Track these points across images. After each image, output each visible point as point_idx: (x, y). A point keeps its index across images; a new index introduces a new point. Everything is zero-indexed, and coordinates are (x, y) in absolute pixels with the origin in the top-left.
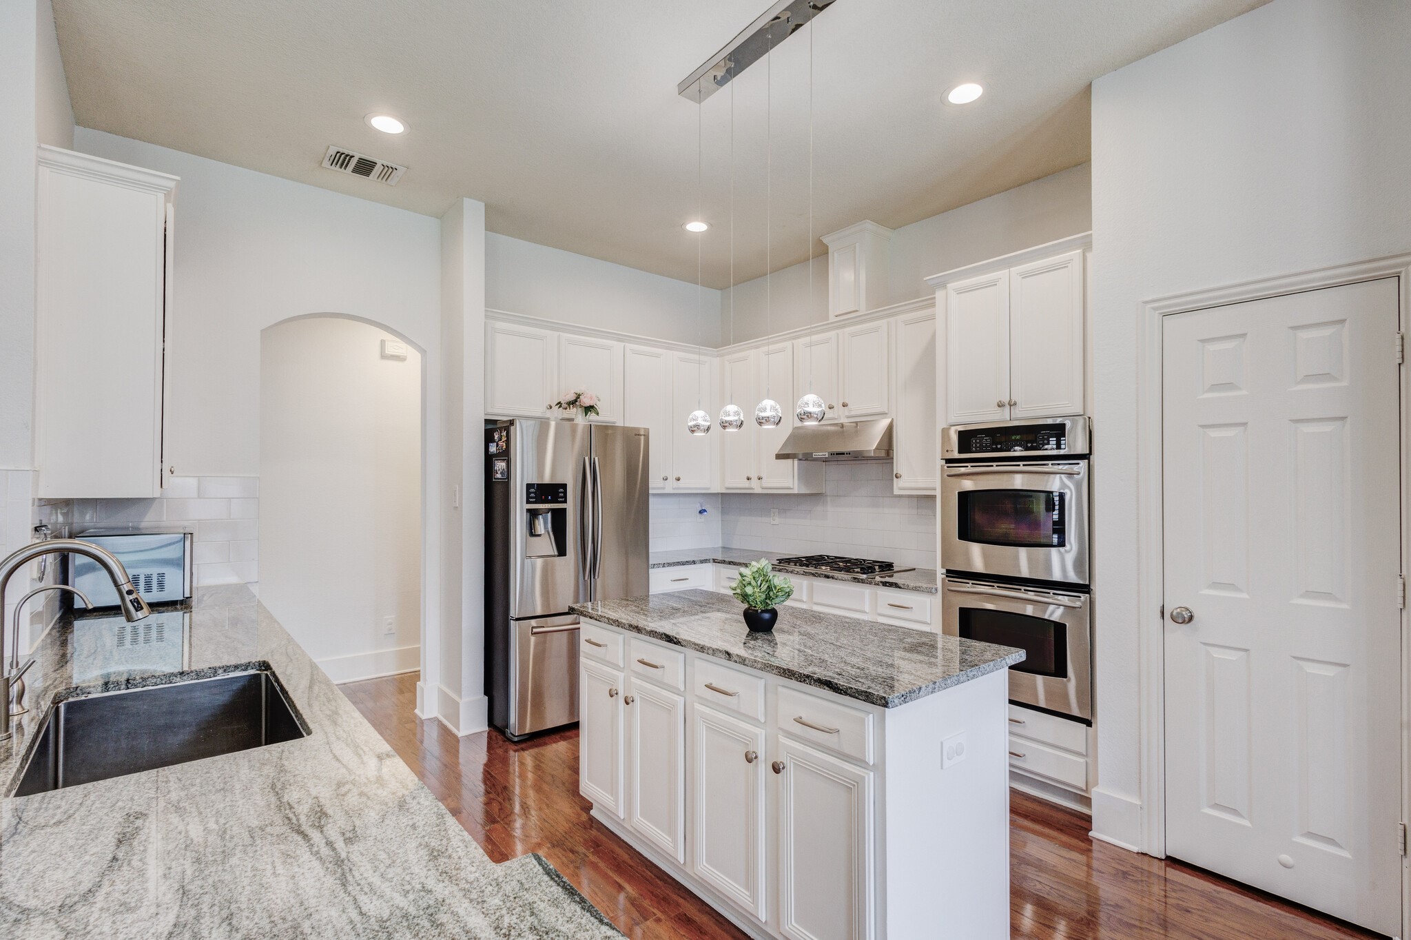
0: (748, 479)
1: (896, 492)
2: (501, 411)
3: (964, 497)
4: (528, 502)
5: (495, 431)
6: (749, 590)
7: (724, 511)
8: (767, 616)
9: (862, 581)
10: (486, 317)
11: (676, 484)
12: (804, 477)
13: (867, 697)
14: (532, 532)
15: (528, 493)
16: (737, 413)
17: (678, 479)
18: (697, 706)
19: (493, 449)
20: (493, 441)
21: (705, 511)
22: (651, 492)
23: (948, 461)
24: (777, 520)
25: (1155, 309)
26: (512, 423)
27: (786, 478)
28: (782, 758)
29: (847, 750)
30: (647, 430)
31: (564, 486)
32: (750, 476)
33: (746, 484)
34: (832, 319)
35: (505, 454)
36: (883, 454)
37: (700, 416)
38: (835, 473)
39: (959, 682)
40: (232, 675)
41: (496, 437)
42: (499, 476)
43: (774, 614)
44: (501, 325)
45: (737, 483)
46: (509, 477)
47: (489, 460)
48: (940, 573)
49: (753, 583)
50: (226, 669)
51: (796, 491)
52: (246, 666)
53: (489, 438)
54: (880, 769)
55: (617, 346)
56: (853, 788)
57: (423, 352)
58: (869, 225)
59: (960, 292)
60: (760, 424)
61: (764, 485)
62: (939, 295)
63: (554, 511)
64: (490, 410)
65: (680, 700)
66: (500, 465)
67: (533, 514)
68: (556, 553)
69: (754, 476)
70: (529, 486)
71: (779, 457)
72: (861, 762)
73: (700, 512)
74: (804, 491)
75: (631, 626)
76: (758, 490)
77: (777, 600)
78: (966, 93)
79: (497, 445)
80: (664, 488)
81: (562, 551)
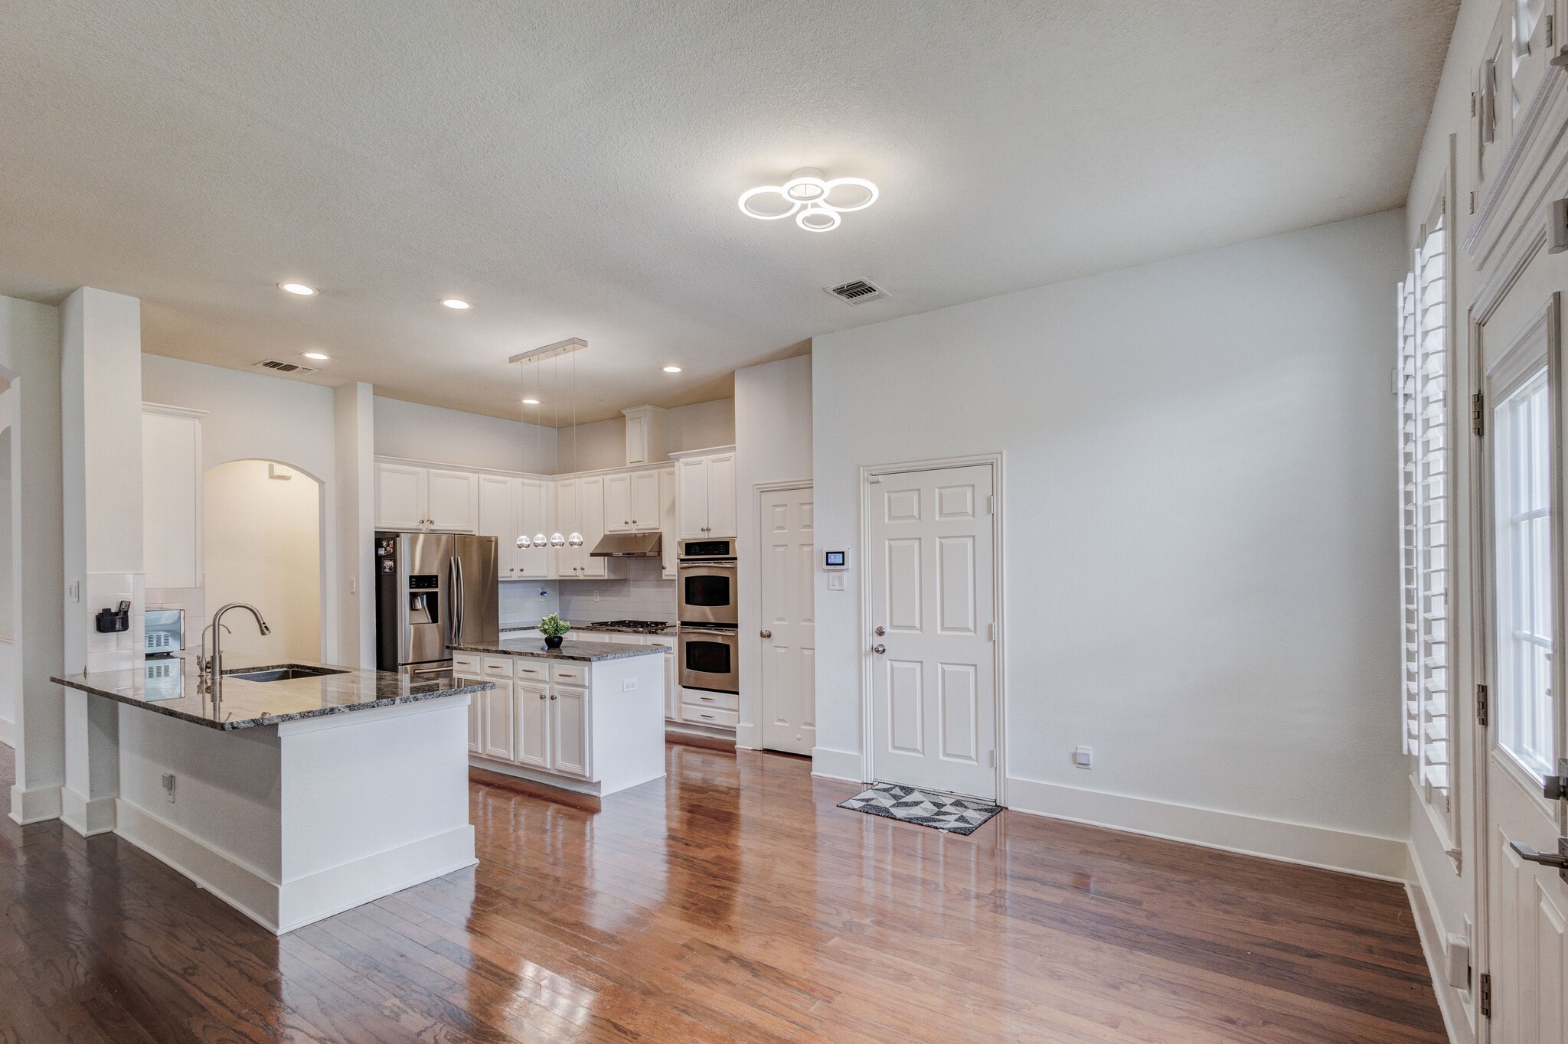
0: (575, 569)
1: (664, 578)
2: (388, 524)
3: (687, 579)
4: (411, 588)
5: (384, 540)
6: (546, 627)
7: (561, 593)
8: (556, 639)
9: (639, 632)
10: (375, 461)
11: (520, 574)
12: (612, 568)
13: (584, 659)
14: (413, 608)
15: (410, 582)
16: (542, 539)
17: (522, 570)
18: (519, 682)
19: (382, 552)
20: (382, 546)
21: (545, 593)
22: (499, 579)
23: (682, 560)
24: (598, 598)
25: (758, 488)
26: (397, 535)
27: (599, 569)
28: (556, 694)
29: (579, 683)
30: (497, 538)
31: (436, 577)
32: (576, 567)
33: (573, 573)
34: (629, 465)
35: (393, 556)
36: (656, 554)
37: (524, 540)
38: (634, 566)
39: (629, 656)
40: (276, 670)
41: (385, 544)
42: (387, 570)
43: (561, 639)
44: (384, 466)
45: (567, 572)
46: (395, 572)
47: (379, 560)
48: (678, 623)
49: (549, 623)
50: (273, 667)
51: (606, 578)
52: (282, 666)
53: (378, 544)
54: (590, 688)
55: (473, 477)
56: (579, 697)
57: (321, 483)
58: (649, 407)
59: (686, 464)
60: (553, 546)
61: (586, 574)
62: (676, 464)
63: (427, 594)
64: (378, 525)
65: (511, 682)
66: (388, 564)
67: (413, 596)
68: (431, 621)
69: (579, 568)
70: (411, 577)
71: (592, 555)
72: (583, 686)
73: (541, 594)
74: (612, 577)
75: (484, 650)
76: (582, 578)
77: (562, 632)
78: (672, 369)
79: (386, 550)
80: (511, 577)
81: (435, 620)
